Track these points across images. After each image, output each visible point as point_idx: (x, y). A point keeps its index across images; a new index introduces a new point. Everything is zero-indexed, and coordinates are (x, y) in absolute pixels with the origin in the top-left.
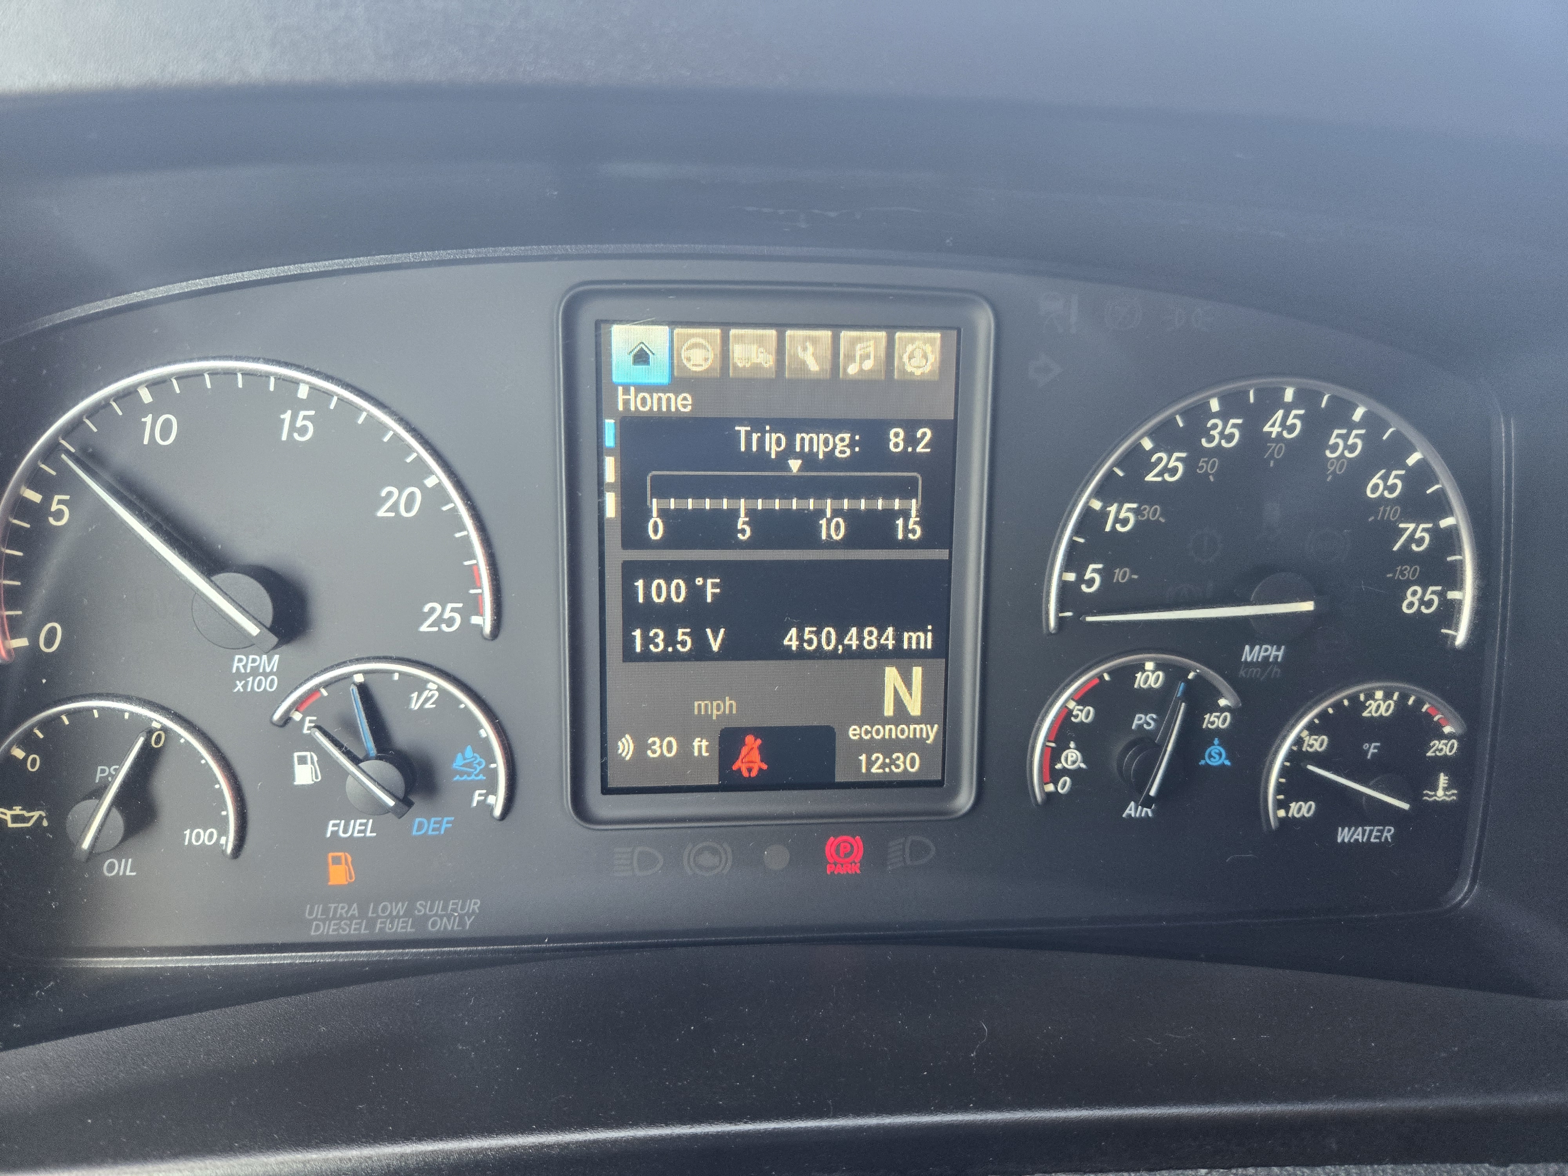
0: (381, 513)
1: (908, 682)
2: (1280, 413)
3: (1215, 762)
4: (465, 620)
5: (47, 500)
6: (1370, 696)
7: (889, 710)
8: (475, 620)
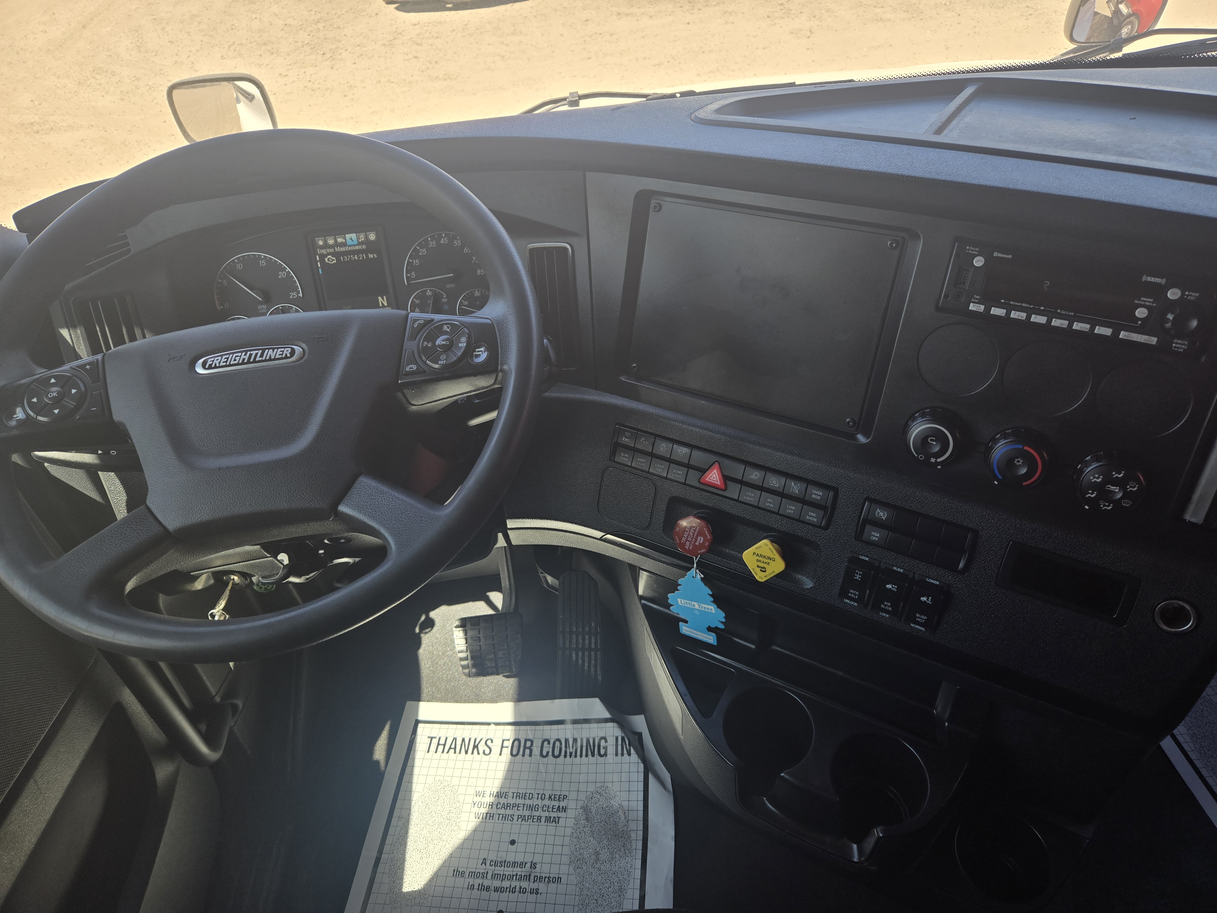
0: (280, 277)
1: (383, 299)
2: (443, 239)
3: (446, 308)
4: (298, 295)
5: (223, 281)
6: (475, 292)
7: (381, 305)
8: (299, 295)
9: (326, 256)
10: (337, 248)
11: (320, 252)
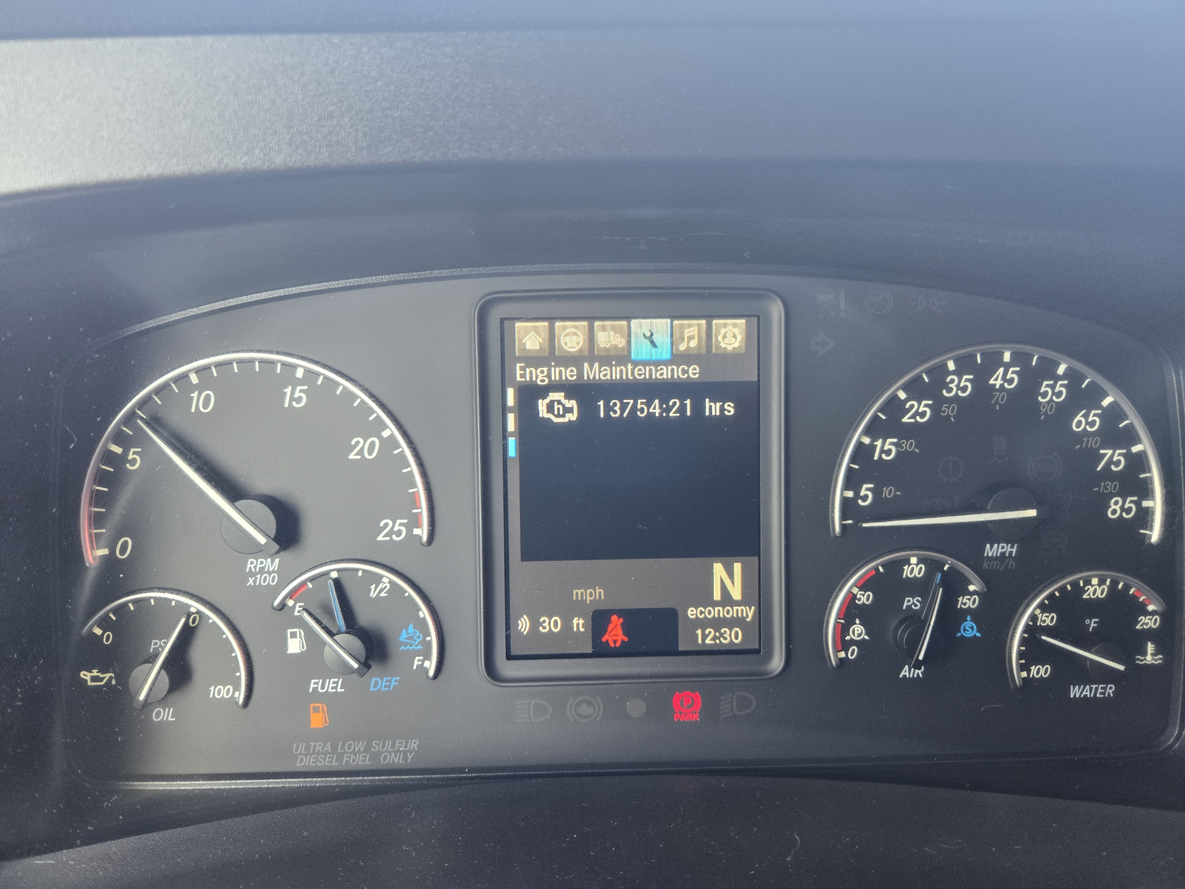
0: (352, 456)
1: (731, 574)
2: (1001, 370)
4: (409, 532)
5: (126, 452)
6: (1088, 582)
7: (717, 596)
8: (416, 531)
9: (543, 391)
10: (591, 367)
11: (523, 376)
